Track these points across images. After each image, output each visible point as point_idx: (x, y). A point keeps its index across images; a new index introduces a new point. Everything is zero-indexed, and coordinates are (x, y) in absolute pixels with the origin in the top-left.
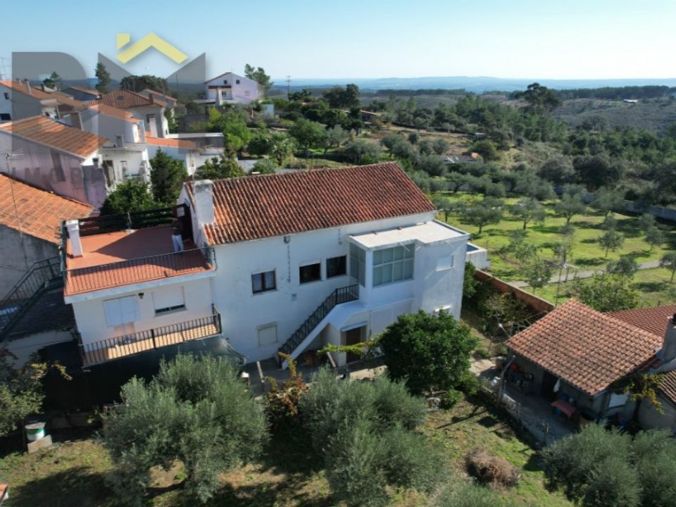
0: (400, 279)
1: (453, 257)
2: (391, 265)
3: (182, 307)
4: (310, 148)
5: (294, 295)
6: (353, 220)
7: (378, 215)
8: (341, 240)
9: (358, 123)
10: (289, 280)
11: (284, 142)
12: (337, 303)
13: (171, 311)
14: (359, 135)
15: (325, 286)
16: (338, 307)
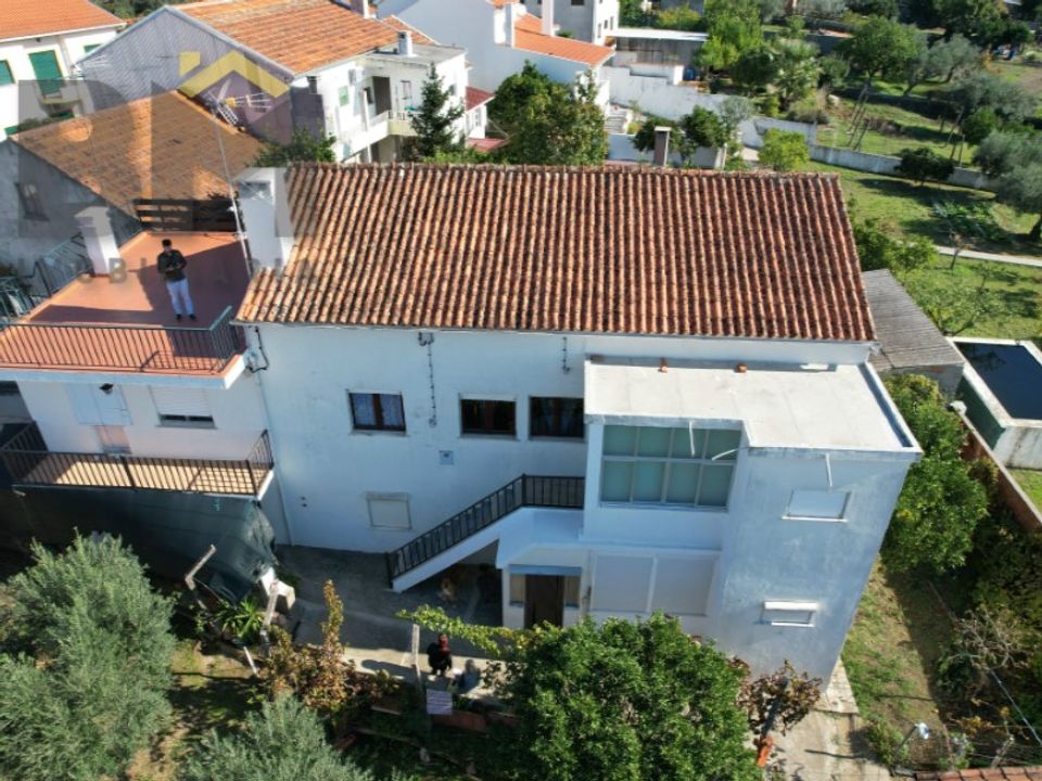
0: (688, 502)
1: (848, 495)
2: (664, 464)
3: (205, 421)
4: (882, 79)
5: (446, 455)
6: (609, 322)
7: (681, 325)
8: (568, 365)
9: (1021, 31)
10: (433, 422)
11: (803, 63)
12: (525, 504)
13: (191, 423)
14: (1015, 58)
15: (521, 452)
16: (525, 513)
